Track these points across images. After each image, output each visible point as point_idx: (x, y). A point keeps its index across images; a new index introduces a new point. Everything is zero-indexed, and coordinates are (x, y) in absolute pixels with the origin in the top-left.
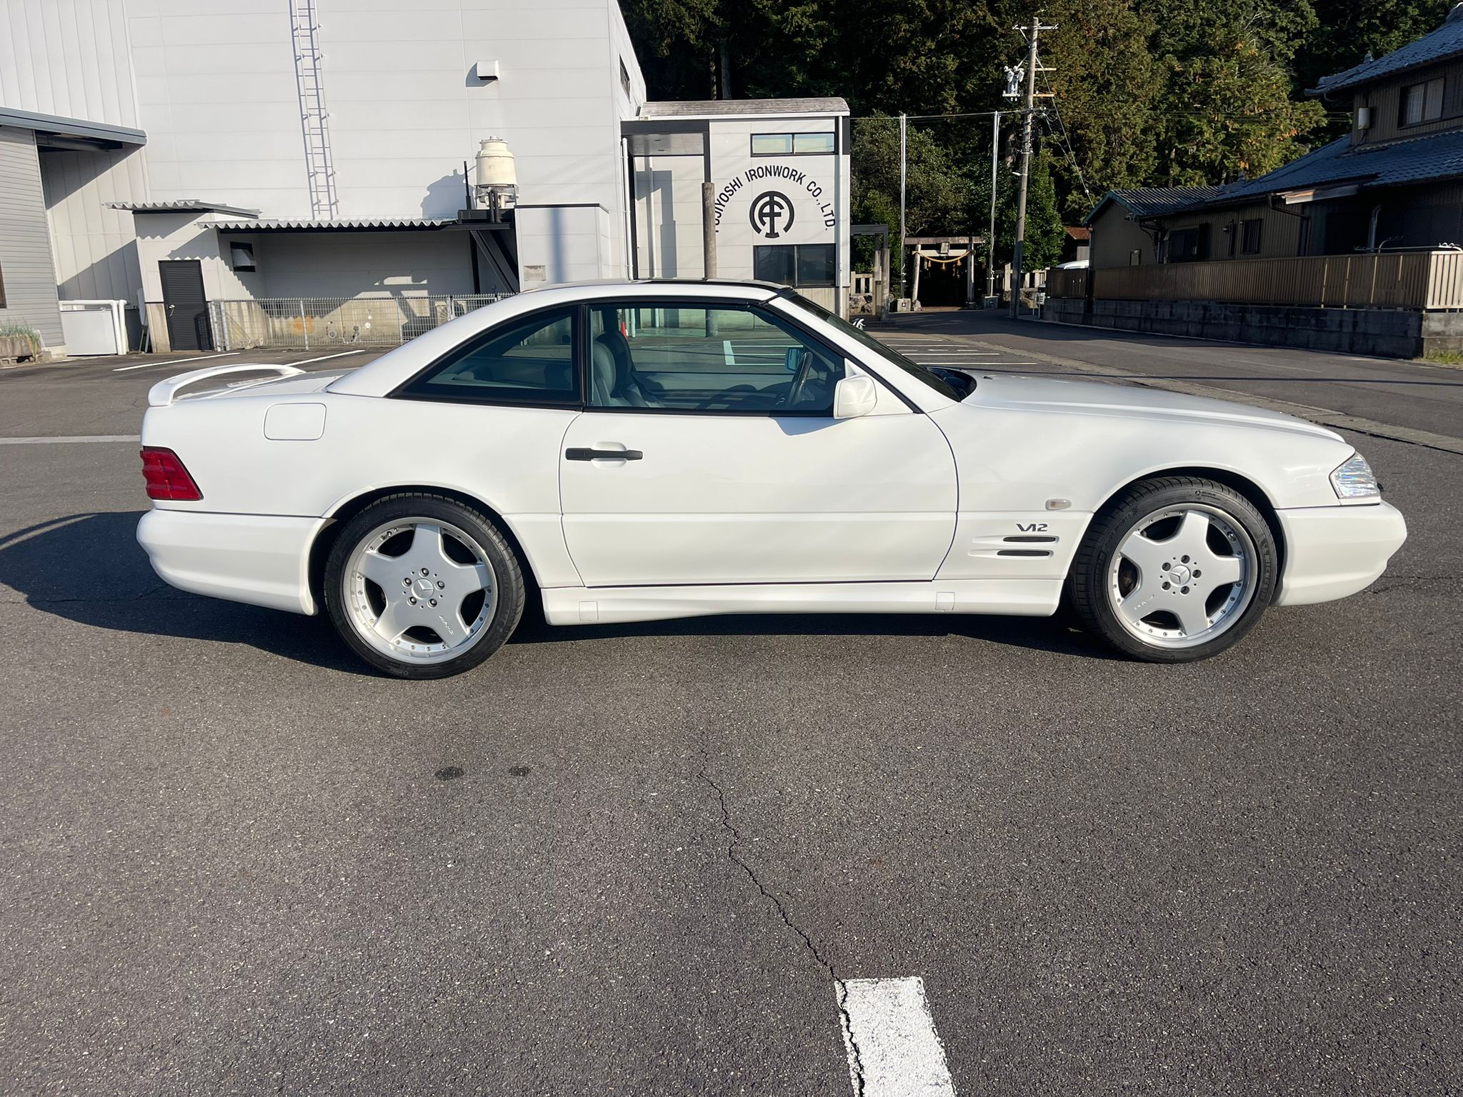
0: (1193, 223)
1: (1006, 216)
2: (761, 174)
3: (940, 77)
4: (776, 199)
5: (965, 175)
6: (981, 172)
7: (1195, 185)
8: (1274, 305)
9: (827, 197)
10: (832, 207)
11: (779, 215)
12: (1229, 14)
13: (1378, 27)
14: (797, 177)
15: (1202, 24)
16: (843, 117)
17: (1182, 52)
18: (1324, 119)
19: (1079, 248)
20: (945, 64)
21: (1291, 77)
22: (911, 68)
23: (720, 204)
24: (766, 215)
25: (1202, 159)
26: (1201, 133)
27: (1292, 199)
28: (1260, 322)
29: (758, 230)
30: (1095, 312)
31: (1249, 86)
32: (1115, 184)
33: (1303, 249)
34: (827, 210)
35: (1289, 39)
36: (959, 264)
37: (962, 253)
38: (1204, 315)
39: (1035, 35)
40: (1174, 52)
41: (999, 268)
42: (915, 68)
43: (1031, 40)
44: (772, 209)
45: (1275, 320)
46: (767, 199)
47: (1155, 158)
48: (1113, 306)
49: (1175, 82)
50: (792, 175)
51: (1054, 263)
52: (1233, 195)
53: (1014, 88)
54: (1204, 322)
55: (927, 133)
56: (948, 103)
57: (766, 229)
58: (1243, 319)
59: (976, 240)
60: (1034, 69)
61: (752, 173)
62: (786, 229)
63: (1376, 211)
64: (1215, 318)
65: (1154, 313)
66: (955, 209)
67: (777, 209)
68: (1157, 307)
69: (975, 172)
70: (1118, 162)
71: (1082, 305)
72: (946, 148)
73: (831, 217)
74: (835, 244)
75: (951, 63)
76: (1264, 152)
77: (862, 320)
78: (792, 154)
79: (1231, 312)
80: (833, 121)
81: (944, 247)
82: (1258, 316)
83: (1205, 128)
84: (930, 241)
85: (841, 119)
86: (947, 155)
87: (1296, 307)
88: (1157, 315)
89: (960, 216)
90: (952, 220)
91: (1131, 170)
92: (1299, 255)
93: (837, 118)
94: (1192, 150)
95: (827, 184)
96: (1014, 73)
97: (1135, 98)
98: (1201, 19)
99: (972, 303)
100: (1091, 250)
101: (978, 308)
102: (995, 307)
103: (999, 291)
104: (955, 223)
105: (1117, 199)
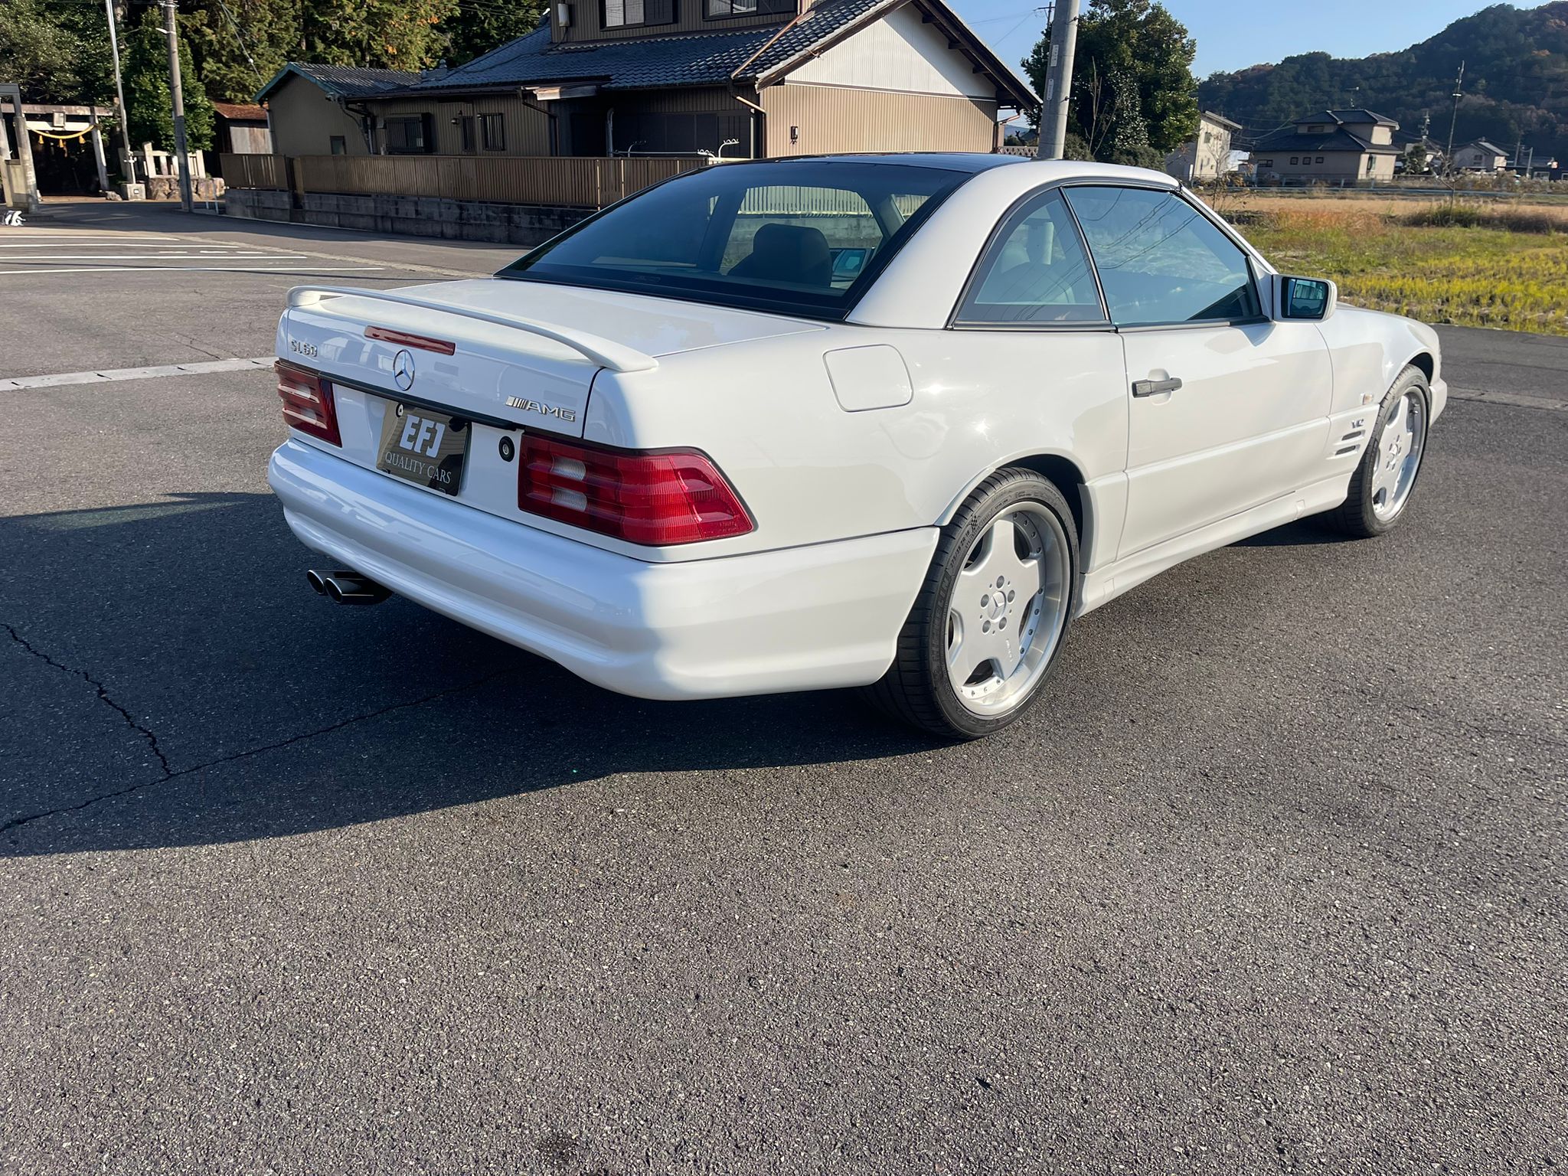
0: (415, 111)
1: (136, 83)
5: (63, 26)
6: (85, 24)
8: (544, 206)
18: (458, 8)
19: (232, 128)
25: (348, 37)
26: (342, 7)
28: (531, 223)
30: (307, 207)
32: (258, 55)
33: (554, 151)
36: (82, 141)
37: (83, 127)
38: (461, 214)
41: (137, 146)
45: (547, 222)
47: (297, 29)
48: (333, 201)
51: (205, 145)
52: (440, 84)
54: (461, 221)
58: (510, 220)
59: (99, 112)
63: (611, 114)
64: (475, 219)
65: (394, 211)
66: (62, 70)
68: (396, 204)
69: (78, 23)
70: (256, 29)
71: (286, 198)
76: (409, 38)
79: (494, 212)
81: (59, 119)
82: (528, 217)
84: (37, 109)
87: (570, 209)
88: (397, 213)
89: (72, 79)
90: (59, 83)
91: (272, 38)
92: (552, 155)
94: (336, 25)
99: (110, 193)
100: (272, 132)
101: (120, 199)
102: (142, 197)
103: (142, 177)
104: (66, 87)
105: (303, 74)
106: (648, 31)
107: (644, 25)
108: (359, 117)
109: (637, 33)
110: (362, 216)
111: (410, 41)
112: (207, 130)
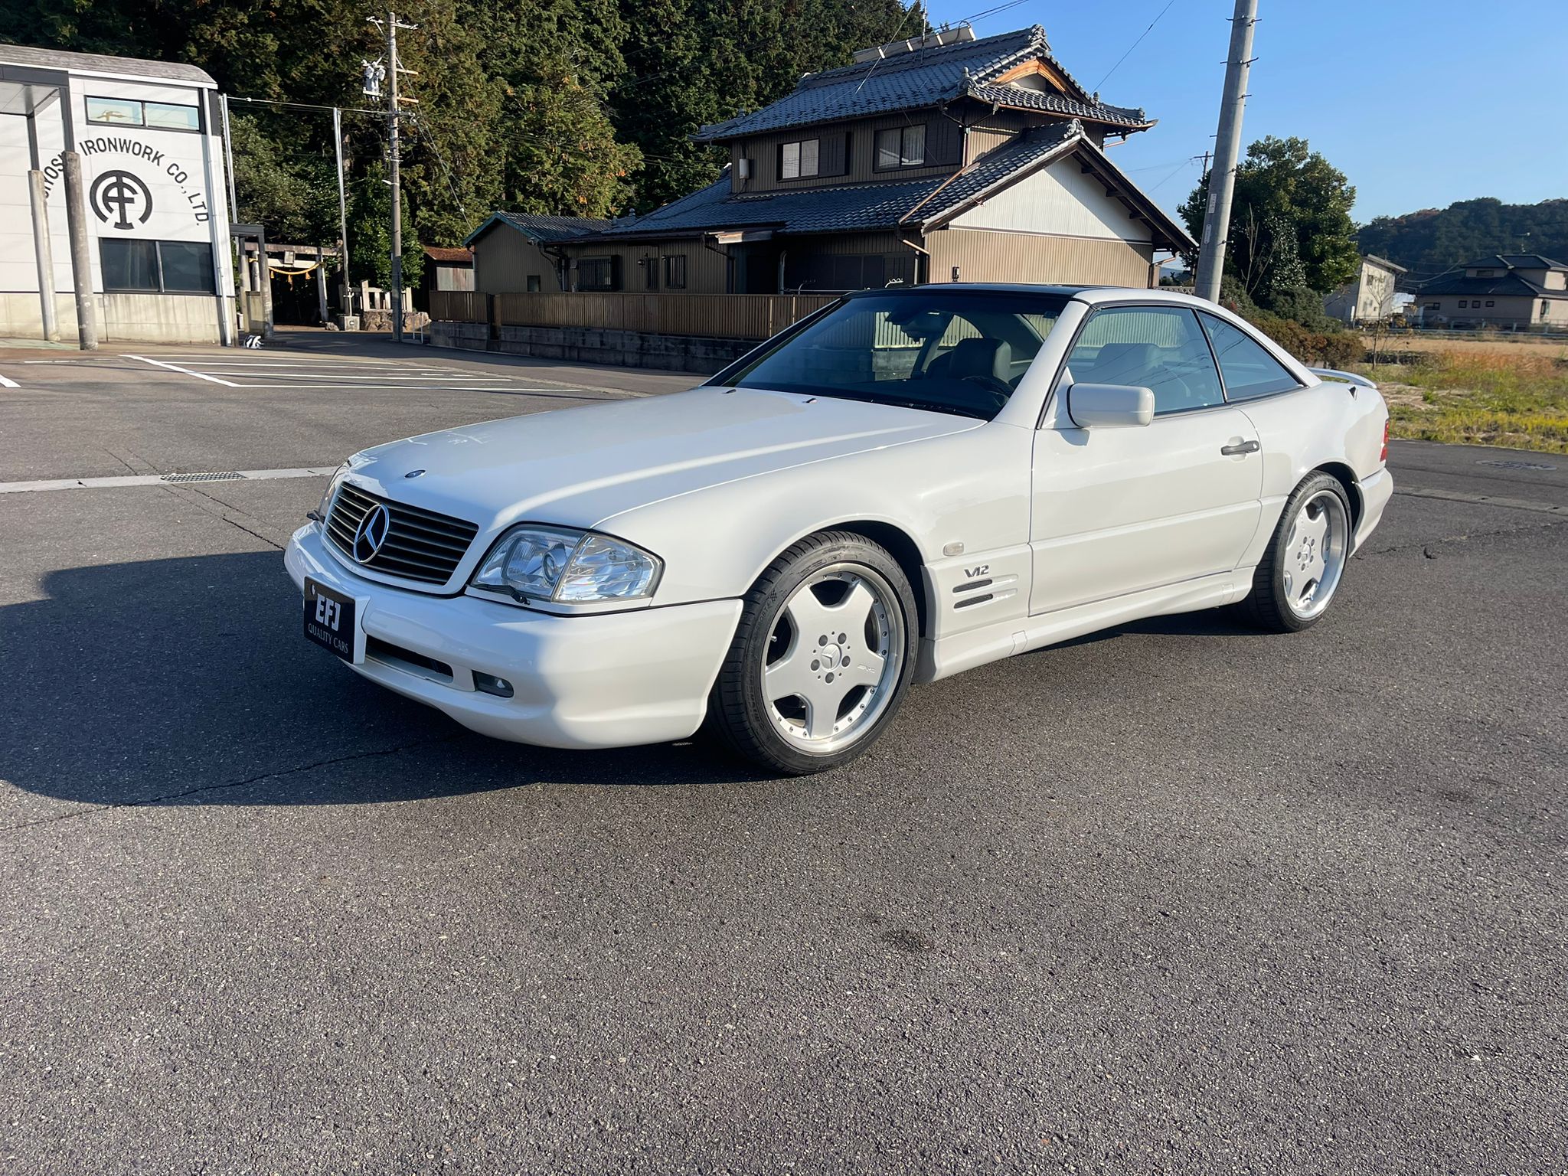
0: (602, 254)
1: (359, 227)
2: (102, 148)
3: (258, 57)
4: (125, 180)
5: (297, 175)
6: (316, 174)
8: (719, 338)
9: (196, 183)
10: (203, 198)
11: (131, 200)
12: (551, 46)
13: (678, 81)
14: (152, 156)
15: (526, 51)
16: (209, 90)
17: (510, 76)
18: (642, 163)
19: (438, 269)
20: (263, 44)
21: (612, 119)
22: (219, 42)
23: (47, 181)
24: (113, 199)
25: (545, 189)
26: (541, 163)
27: (726, 239)
28: (706, 353)
29: (104, 218)
30: (503, 338)
31: (580, 122)
32: (465, 204)
33: (730, 289)
34: (197, 201)
35: (603, 80)
36: (308, 277)
37: (310, 265)
38: (642, 345)
39: (393, 32)
40: (503, 75)
41: (356, 283)
42: (223, 42)
44: (120, 192)
45: (721, 353)
46: (113, 179)
47: (500, 182)
48: (527, 332)
49: (511, 109)
50: (145, 152)
51: (415, 284)
52: (629, 229)
53: (375, 86)
54: (642, 351)
55: (248, 120)
56: (270, 88)
57: (115, 217)
58: (686, 351)
59: (326, 252)
60: (395, 69)
62: (143, 219)
63: (783, 256)
64: (655, 349)
65: (581, 342)
66: (294, 214)
67: (127, 194)
68: (584, 335)
69: (310, 173)
70: (465, 182)
71: (484, 330)
72: (274, 141)
73: (202, 210)
74: (210, 244)
75: (271, 43)
76: (598, 189)
77: (259, 337)
78: (143, 126)
79: (672, 343)
80: (196, 93)
81: (289, 256)
82: (703, 348)
83: (545, 158)
84: (271, 248)
85: (206, 93)
86: (274, 149)
87: (742, 341)
88: (584, 344)
89: (302, 222)
90: (290, 225)
91: (478, 189)
92: (728, 293)
93: (200, 90)
94: (535, 179)
95: (193, 166)
96: (373, 68)
97: (476, 117)
98: (525, 45)
99: (329, 324)
100: (477, 272)
101: (337, 330)
102: (356, 328)
103: (358, 311)
104: (296, 229)
105: (508, 222)
106: (820, 182)
107: (818, 177)
108: (554, 258)
109: (811, 183)
110: (551, 346)
111: (599, 192)
112: (417, 270)
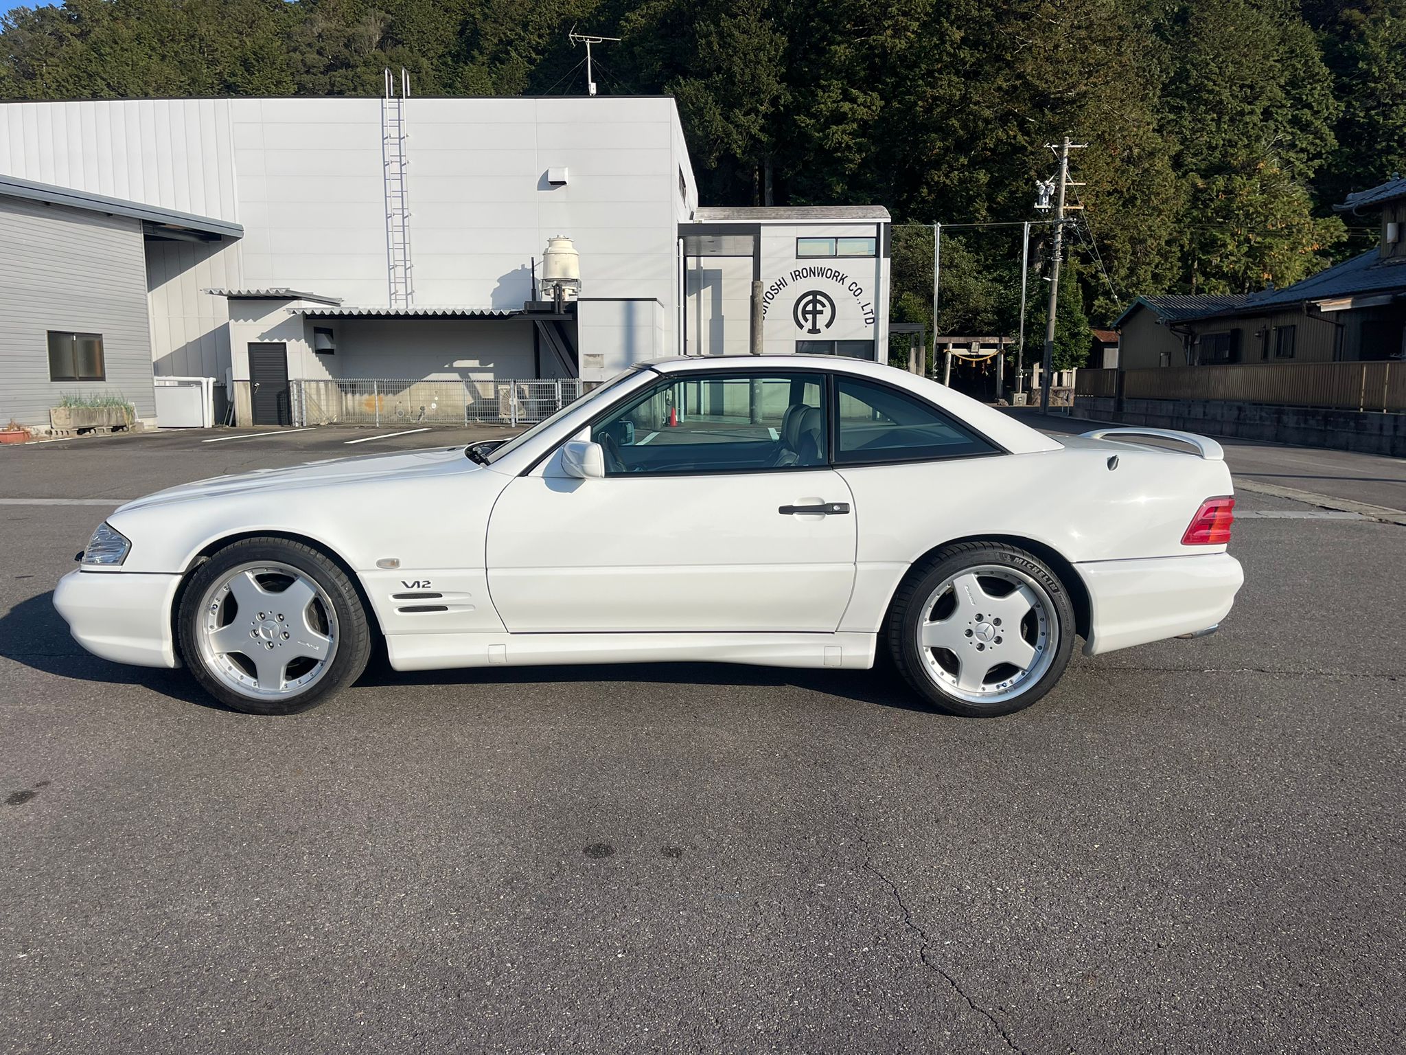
0: (1225, 328)
1: (1035, 318)
2: (805, 275)
3: (972, 190)
4: (819, 297)
5: (994, 280)
6: (1010, 277)
7: (1219, 293)
8: (1312, 407)
9: (868, 296)
10: (872, 306)
11: (821, 312)
12: (1251, 136)
13: (1396, 149)
14: (839, 278)
15: (1224, 145)
16: (885, 223)
17: (1204, 170)
18: (1345, 234)
19: (1106, 350)
20: (977, 178)
21: (1312, 195)
22: (944, 182)
23: (766, 301)
24: (809, 312)
25: (1225, 270)
26: (1225, 245)
27: (1327, 307)
28: (1298, 423)
29: (801, 327)
30: (1125, 410)
31: (1271, 203)
32: (1141, 291)
33: (1338, 355)
34: (867, 309)
35: (1309, 159)
36: (989, 362)
37: (991, 352)
38: (1239, 415)
39: (1066, 153)
40: (1197, 171)
41: (1028, 367)
42: (948, 182)
43: (1061, 157)
44: (815, 307)
45: (1312, 422)
46: (810, 298)
47: (1179, 268)
48: (1144, 404)
49: (1197, 198)
50: (834, 276)
51: (1080, 364)
52: (1263, 302)
53: (1045, 200)
54: (1238, 421)
55: (959, 241)
56: (979, 213)
57: (809, 325)
58: (1279, 421)
59: (1006, 341)
60: (1064, 183)
61: (797, 273)
62: (828, 326)
64: (1251, 419)
65: (1187, 412)
66: (986, 311)
67: (819, 307)
68: (1190, 407)
69: (1005, 277)
70: (1143, 271)
71: (1112, 403)
72: (978, 254)
73: (871, 315)
74: (874, 341)
75: (983, 177)
76: (1287, 265)
78: (835, 257)
79: (1266, 413)
80: (875, 227)
81: (975, 346)
82: (1296, 417)
83: (1228, 241)
84: (961, 340)
85: (882, 225)
86: (977, 261)
87: (1333, 410)
88: (1189, 414)
89: (991, 318)
90: (982, 321)
91: (1155, 277)
92: (1334, 361)
93: (878, 225)
94: (1216, 261)
95: (868, 285)
96: (1046, 187)
97: (1160, 212)
98: (1224, 140)
99: (1001, 400)
100: (1120, 351)
101: (1007, 405)
102: (1023, 403)
103: (1027, 388)
104: (986, 324)
105: (1147, 305)
108: (1182, 336)
110: (1163, 417)
112: (1085, 352)
